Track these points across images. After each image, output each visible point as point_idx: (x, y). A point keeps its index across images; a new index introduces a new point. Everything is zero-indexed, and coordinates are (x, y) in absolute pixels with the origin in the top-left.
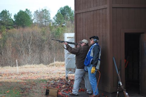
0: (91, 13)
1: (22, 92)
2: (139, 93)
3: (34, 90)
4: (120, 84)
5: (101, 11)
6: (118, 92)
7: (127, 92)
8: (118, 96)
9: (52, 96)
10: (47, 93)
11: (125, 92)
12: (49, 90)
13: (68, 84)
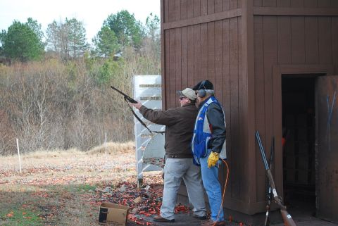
0: (202, 28)
1: (43, 216)
2: (314, 215)
3: (70, 210)
4: (272, 194)
5: (226, 24)
6: (267, 214)
7: (289, 213)
8: (268, 221)
9: (115, 223)
10: (103, 217)
11: (284, 212)
12: (107, 210)
13: (146, 196)
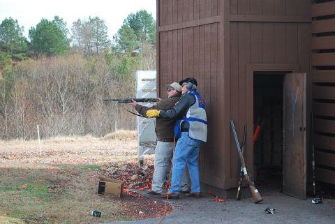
0: (189, 31)
1: (52, 188)
2: (281, 192)
3: (77, 184)
4: (243, 173)
5: (208, 28)
6: (239, 189)
7: (256, 188)
8: (240, 195)
9: (111, 195)
10: (101, 190)
11: (252, 187)
12: (104, 184)
13: (143, 175)
